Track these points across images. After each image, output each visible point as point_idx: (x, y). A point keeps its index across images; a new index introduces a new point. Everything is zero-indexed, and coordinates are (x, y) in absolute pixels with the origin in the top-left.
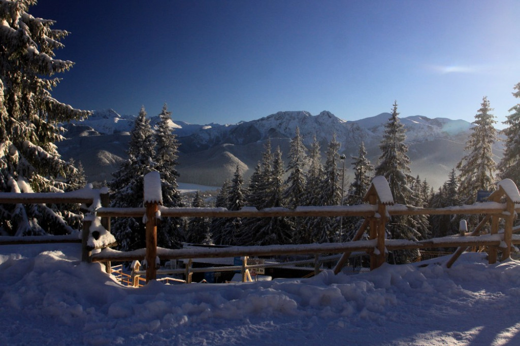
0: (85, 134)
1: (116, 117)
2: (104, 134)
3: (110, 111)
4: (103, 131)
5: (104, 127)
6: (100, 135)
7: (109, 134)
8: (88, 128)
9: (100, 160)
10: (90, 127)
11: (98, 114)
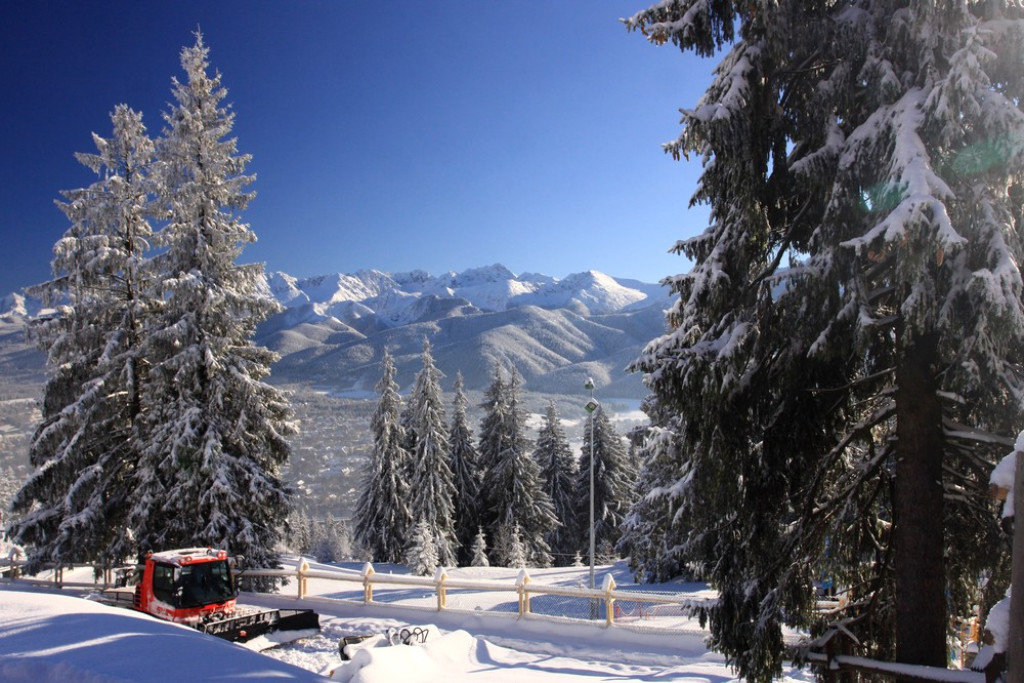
0: (457, 313)
1: (510, 278)
2: (489, 311)
3: (499, 268)
4: (487, 306)
5: (489, 297)
6: (482, 313)
7: (498, 311)
8: (461, 302)
9: (485, 359)
10: (466, 300)
11: (478, 274)
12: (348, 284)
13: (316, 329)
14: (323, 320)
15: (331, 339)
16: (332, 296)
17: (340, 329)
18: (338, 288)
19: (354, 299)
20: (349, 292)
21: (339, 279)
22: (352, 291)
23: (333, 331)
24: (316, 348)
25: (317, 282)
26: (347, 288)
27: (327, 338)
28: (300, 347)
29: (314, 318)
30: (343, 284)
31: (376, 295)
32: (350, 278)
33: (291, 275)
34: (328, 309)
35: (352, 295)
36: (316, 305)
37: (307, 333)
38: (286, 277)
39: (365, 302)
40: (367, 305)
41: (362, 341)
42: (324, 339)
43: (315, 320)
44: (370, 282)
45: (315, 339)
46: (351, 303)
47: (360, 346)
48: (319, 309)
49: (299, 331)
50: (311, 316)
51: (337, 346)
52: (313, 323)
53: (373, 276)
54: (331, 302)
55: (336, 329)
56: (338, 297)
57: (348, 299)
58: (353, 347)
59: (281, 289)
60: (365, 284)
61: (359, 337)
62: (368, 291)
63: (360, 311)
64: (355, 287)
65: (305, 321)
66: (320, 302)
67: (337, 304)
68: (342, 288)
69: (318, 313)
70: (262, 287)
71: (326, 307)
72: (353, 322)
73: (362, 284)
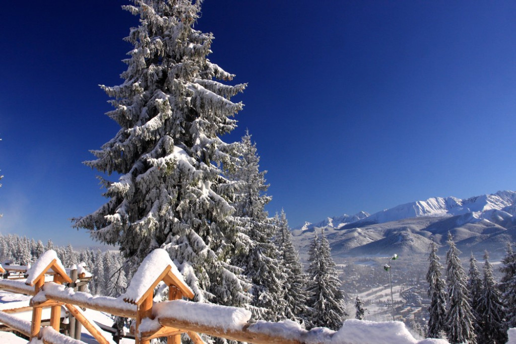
12: (492, 200)
13: (475, 226)
14: (479, 221)
15: (485, 232)
16: (483, 207)
17: (490, 226)
18: (487, 203)
19: (497, 208)
20: (493, 204)
21: (486, 198)
22: (495, 204)
23: (485, 227)
24: (476, 237)
25: (473, 200)
26: (493, 202)
27: (482, 231)
28: (467, 237)
29: (473, 220)
30: (489, 200)
31: (511, 205)
32: (493, 197)
33: (458, 198)
34: (481, 215)
35: (496, 206)
36: (473, 213)
37: (470, 229)
38: (455, 199)
39: (504, 209)
40: (506, 211)
41: (504, 232)
42: (480, 232)
43: (474, 221)
44: (506, 198)
45: (475, 232)
46: (495, 210)
47: (503, 234)
48: (475, 215)
49: (465, 228)
50: (471, 220)
51: (488, 235)
52: (473, 223)
53: (507, 194)
54: (483, 211)
55: (487, 226)
56: (487, 208)
57: (493, 208)
58: (499, 236)
59: (453, 206)
60: (503, 199)
61: (502, 230)
62: (505, 203)
63: (501, 215)
64: (497, 201)
65: (468, 222)
66: (476, 211)
67: (486, 211)
68: (489, 203)
69: (476, 218)
70: (443, 206)
71: (480, 214)
72: (498, 221)
73: (501, 199)
